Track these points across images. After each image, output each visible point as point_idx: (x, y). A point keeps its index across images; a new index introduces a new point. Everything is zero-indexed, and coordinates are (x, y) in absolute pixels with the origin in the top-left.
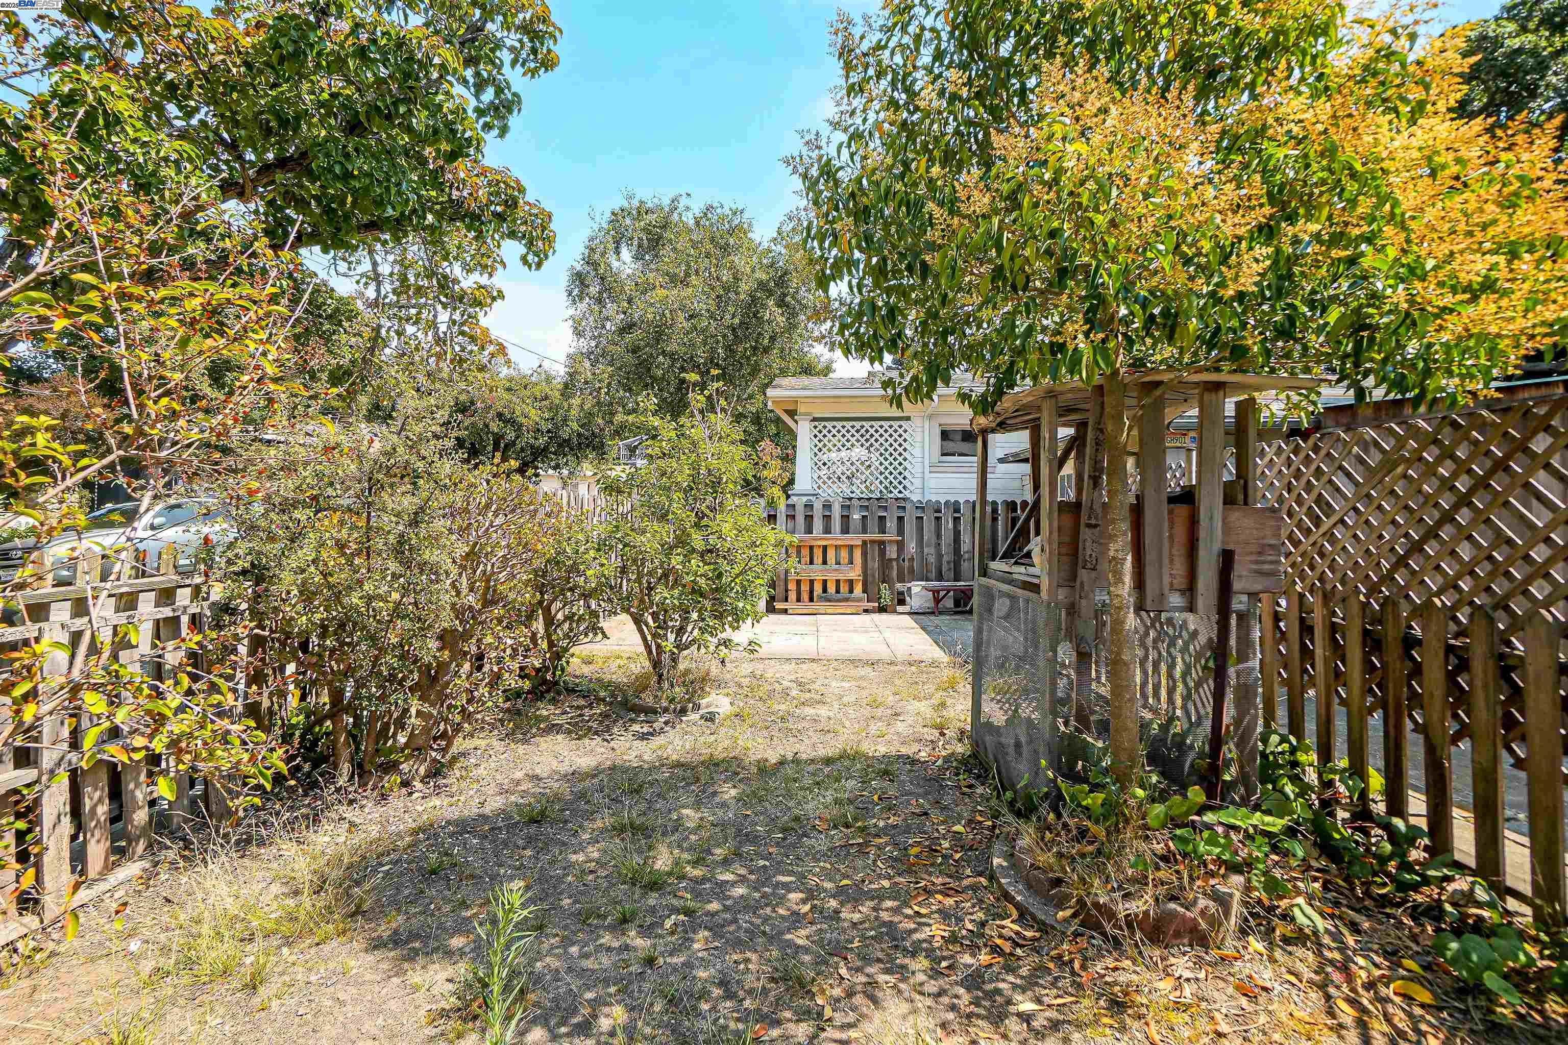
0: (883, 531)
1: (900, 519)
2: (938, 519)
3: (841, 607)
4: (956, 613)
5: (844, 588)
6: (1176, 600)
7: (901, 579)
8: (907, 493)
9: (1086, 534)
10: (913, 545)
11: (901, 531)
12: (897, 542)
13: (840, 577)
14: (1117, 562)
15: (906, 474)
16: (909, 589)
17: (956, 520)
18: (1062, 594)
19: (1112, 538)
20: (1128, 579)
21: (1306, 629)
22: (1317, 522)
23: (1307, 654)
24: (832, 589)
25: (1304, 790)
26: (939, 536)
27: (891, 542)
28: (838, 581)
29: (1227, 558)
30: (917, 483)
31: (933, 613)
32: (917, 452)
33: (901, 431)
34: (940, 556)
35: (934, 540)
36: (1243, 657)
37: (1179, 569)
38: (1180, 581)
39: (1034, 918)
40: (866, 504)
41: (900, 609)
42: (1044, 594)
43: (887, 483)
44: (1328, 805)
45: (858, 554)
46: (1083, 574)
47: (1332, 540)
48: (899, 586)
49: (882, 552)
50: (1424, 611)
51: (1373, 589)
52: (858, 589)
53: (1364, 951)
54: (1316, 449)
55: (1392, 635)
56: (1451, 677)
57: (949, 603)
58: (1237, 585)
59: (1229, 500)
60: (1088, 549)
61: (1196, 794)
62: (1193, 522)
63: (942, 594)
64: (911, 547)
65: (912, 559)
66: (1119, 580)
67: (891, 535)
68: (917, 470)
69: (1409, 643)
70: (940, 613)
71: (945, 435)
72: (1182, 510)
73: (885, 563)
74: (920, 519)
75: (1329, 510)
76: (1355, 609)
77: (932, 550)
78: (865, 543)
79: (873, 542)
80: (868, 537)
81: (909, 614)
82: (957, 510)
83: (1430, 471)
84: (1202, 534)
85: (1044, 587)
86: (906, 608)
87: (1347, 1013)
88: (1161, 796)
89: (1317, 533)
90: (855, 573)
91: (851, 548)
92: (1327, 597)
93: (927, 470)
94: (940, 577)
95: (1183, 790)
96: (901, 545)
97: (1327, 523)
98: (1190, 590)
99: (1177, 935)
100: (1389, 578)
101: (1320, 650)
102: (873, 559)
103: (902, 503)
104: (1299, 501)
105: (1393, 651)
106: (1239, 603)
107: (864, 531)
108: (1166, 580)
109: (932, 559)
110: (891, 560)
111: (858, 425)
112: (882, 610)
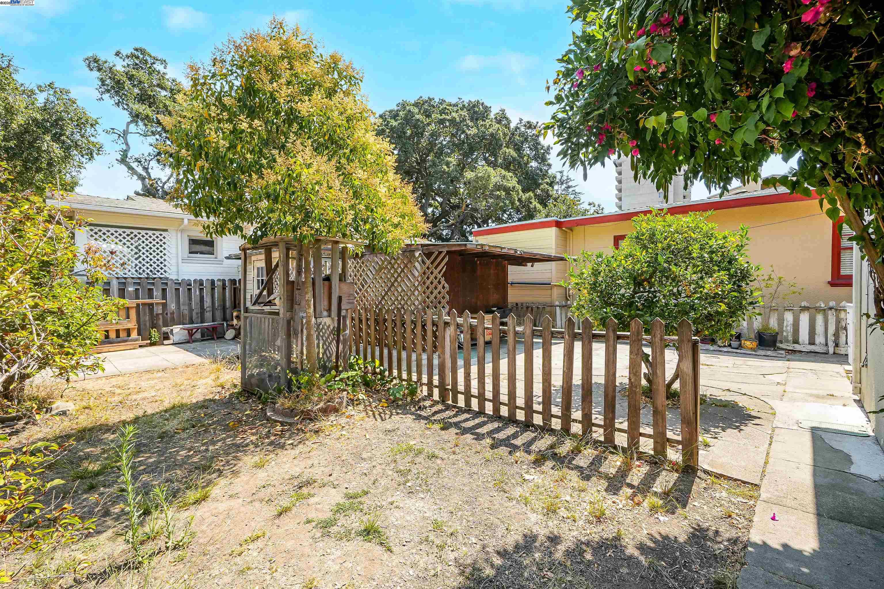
0: (151, 297)
1: (164, 290)
2: (189, 290)
3: (122, 346)
4: (202, 340)
5: (123, 335)
6: (325, 313)
7: (166, 325)
8: (167, 275)
9: (296, 292)
10: (174, 305)
11: (164, 297)
12: (163, 303)
13: (119, 327)
14: (308, 301)
15: (166, 263)
16: (172, 330)
17: (201, 290)
18: (288, 314)
19: (306, 293)
20: (312, 307)
21: (361, 321)
22: (363, 286)
23: (361, 329)
24: (113, 335)
25: (360, 369)
26: (190, 299)
27: (157, 304)
28: (118, 331)
29: (340, 298)
30: (174, 269)
31: (188, 342)
32: (173, 251)
33: (161, 237)
34: (191, 310)
35: (187, 301)
36: (344, 330)
37: (326, 303)
38: (326, 307)
39: (286, 423)
40: (138, 282)
41: (166, 342)
42: (281, 315)
43: (151, 268)
44: (366, 373)
45: (133, 313)
46: (296, 307)
47: (367, 292)
48: (164, 329)
49: (151, 310)
50: (387, 311)
51: (377, 306)
52: (134, 335)
53: (374, 401)
54: (363, 263)
55: (381, 319)
56: (393, 328)
57: (198, 336)
58: (343, 308)
59: (340, 280)
60: (297, 297)
61: (333, 372)
62: (330, 288)
63: (194, 331)
64: (172, 306)
65: (172, 313)
66: (310, 307)
67: (157, 299)
68: (173, 261)
69: (385, 320)
70: (193, 341)
71: (193, 242)
72: (326, 283)
73: (154, 318)
74: (177, 290)
75: (366, 282)
76: (373, 313)
77: (187, 307)
78: (138, 305)
79: (144, 304)
80: (140, 301)
81: (172, 344)
82: (201, 284)
83: (389, 271)
84: (333, 291)
85: (281, 312)
86: (171, 342)
87: (371, 413)
88: (322, 376)
89: (363, 290)
90: (132, 324)
91: (128, 309)
92: (366, 310)
93: (180, 261)
94: (192, 322)
95: (329, 372)
96: (164, 305)
97: (366, 287)
98: (329, 310)
99: (331, 411)
100: (380, 302)
101: (364, 327)
102: (145, 314)
103: (165, 282)
104: (359, 280)
105: (381, 323)
106: (343, 313)
107: (137, 298)
108: (322, 307)
109: (186, 312)
110: (158, 315)
111: (128, 231)
112: (152, 344)
